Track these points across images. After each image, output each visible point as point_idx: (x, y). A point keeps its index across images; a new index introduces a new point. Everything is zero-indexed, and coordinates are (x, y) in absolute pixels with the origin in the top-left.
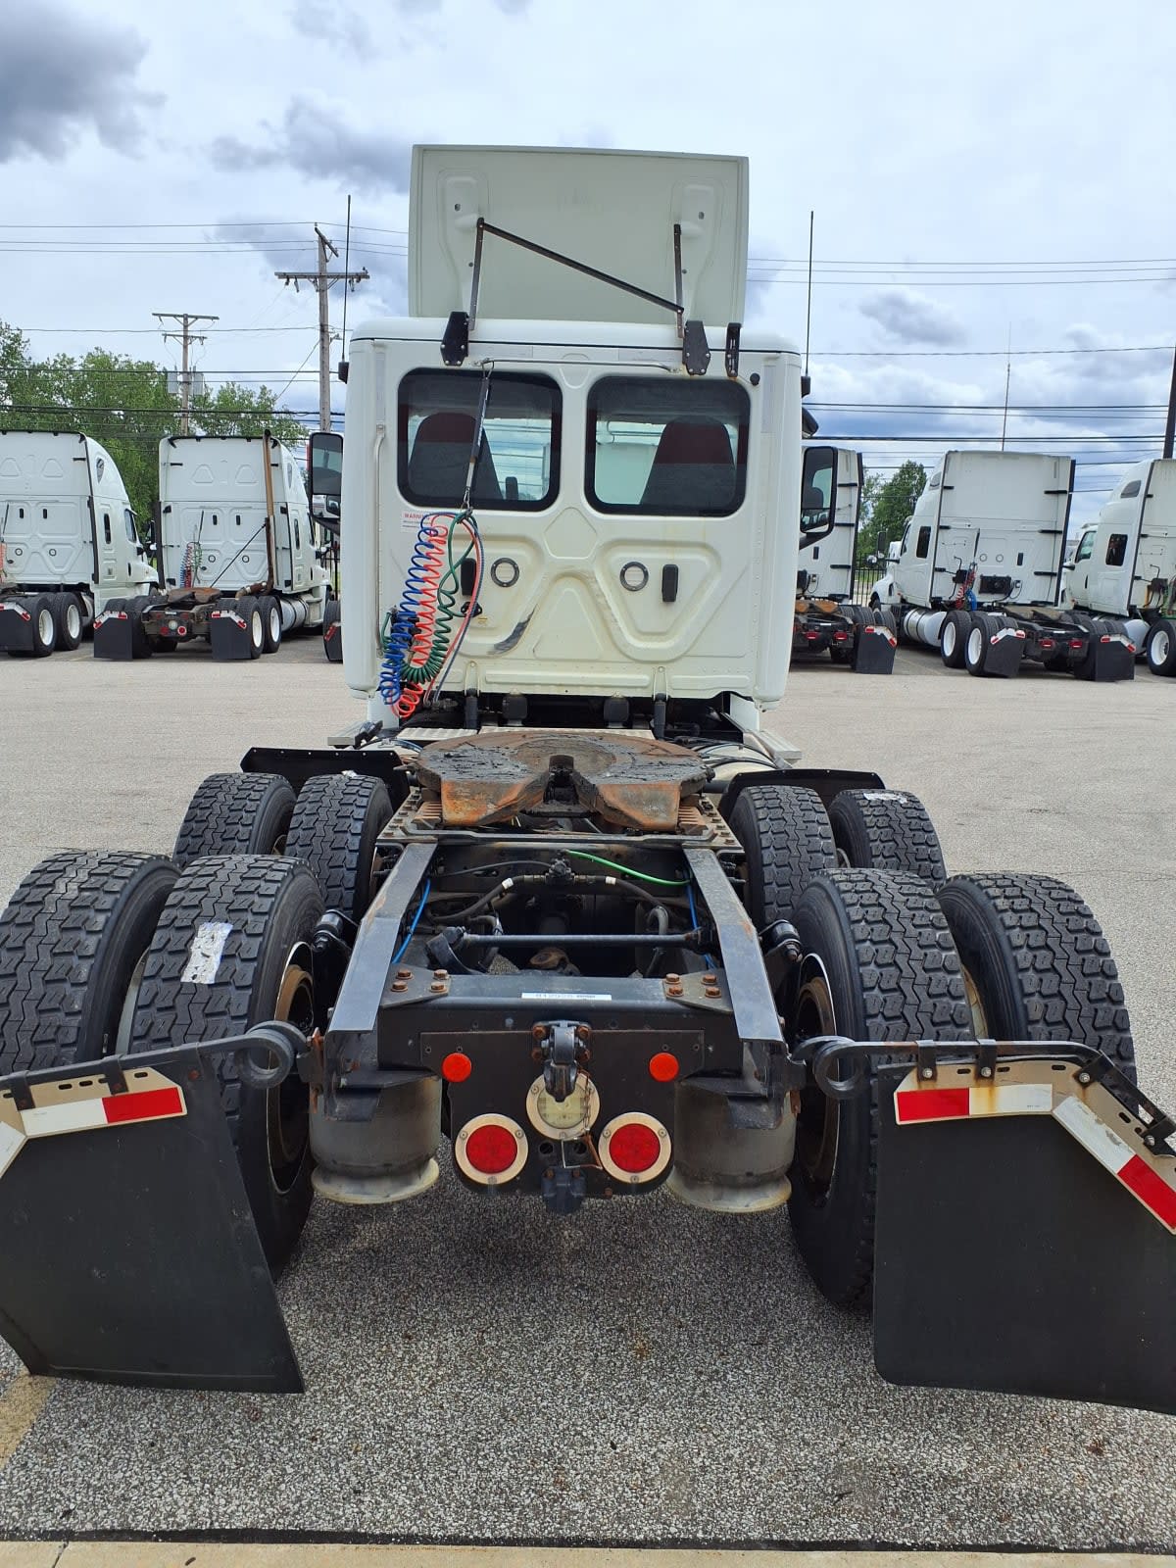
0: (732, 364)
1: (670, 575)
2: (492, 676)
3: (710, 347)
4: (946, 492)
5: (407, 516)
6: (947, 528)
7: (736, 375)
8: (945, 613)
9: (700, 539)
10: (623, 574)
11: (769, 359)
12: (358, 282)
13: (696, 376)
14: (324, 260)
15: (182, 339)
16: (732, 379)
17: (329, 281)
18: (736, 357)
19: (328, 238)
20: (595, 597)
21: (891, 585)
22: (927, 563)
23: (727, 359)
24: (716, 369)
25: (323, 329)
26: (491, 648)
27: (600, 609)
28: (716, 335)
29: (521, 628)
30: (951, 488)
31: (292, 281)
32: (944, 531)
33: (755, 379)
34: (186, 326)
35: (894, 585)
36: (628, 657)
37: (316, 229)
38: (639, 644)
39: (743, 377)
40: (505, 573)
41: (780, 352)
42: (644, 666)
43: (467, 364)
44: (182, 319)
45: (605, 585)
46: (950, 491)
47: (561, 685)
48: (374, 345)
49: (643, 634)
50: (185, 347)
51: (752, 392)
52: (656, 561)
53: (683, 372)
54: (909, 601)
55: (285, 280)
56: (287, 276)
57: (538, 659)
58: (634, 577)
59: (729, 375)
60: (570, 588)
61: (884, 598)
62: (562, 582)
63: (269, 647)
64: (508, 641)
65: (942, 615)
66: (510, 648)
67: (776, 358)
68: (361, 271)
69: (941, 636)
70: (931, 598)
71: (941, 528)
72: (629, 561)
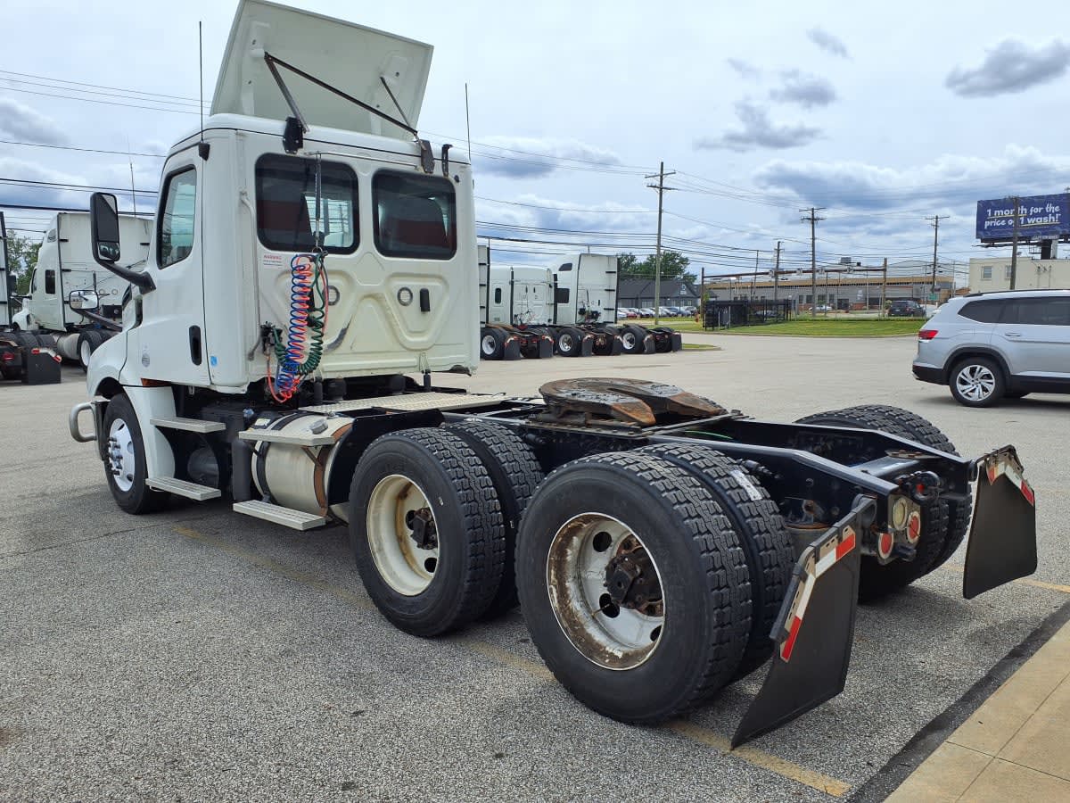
0: (445, 169)
1: (424, 295)
2: (327, 367)
3: (434, 157)
4: (62, 244)
5: (265, 256)
6: (68, 271)
7: (448, 175)
8: (78, 335)
9: (437, 273)
10: (399, 295)
11: (462, 167)
13: (428, 174)
16: (446, 177)
18: (447, 164)
20: (384, 309)
21: (28, 317)
22: (56, 298)
23: (443, 165)
24: (438, 171)
26: (327, 347)
27: (388, 317)
28: (436, 150)
29: (344, 332)
30: (66, 241)
32: (67, 273)
33: (457, 179)
35: (31, 316)
36: (404, 347)
38: (411, 339)
39: (451, 177)
40: (332, 296)
42: (413, 353)
43: (300, 153)
45: (391, 302)
46: (65, 243)
47: (368, 369)
48: (237, 134)
49: (412, 333)
51: (456, 186)
52: (416, 286)
53: (421, 171)
54: (46, 327)
57: (353, 353)
58: (405, 297)
59: (445, 175)
60: (370, 305)
61: (23, 326)
62: (365, 300)
64: (336, 342)
65: (76, 336)
66: (338, 347)
67: (465, 167)
69: (79, 352)
70: (65, 324)
71: (63, 271)
72: (401, 287)
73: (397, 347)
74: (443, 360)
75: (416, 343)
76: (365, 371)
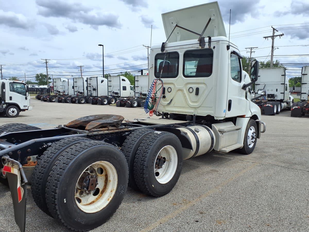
1: (197, 89)
2: (167, 109)
3: (205, 42)
7: (210, 47)
9: (203, 82)
10: (189, 90)
11: (217, 42)
12: (281, 36)
13: (203, 48)
14: (274, 33)
15: (250, 52)
16: (210, 48)
17: (275, 37)
19: (275, 28)
20: (184, 94)
23: (209, 44)
24: (207, 46)
25: (273, 47)
26: (167, 104)
27: (185, 97)
28: (207, 39)
29: (171, 100)
31: (267, 38)
33: (214, 47)
34: (251, 50)
36: (190, 106)
37: (272, 27)
38: (191, 104)
39: (212, 47)
40: (169, 90)
41: (219, 41)
42: (192, 108)
43: (164, 52)
44: (251, 49)
45: (186, 92)
47: (178, 112)
48: (152, 50)
49: (193, 102)
50: (251, 54)
51: (214, 50)
52: (195, 86)
53: (200, 48)
55: (265, 38)
56: (266, 37)
57: (174, 106)
58: (191, 90)
59: (209, 47)
60: (180, 93)
62: (178, 91)
63: (277, 113)
64: (169, 103)
67: (219, 42)
68: (282, 34)
72: (190, 87)
73: (188, 106)
74: (203, 112)
75: (193, 105)
76: (177, 112)
